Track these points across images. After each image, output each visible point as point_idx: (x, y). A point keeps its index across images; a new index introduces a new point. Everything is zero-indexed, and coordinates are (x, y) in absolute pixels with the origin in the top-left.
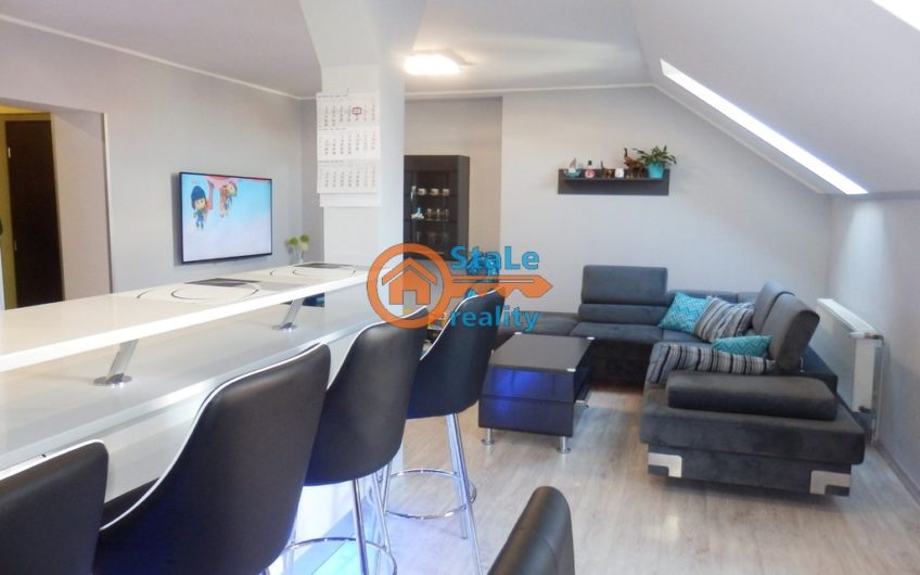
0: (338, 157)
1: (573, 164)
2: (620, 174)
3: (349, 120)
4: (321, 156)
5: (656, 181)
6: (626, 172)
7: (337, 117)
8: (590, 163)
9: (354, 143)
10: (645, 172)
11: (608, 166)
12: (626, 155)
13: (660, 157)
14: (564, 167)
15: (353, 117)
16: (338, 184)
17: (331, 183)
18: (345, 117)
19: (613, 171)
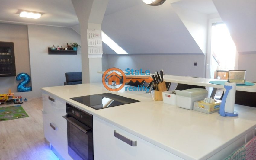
0: (93, 46)
1: (53, 46)
2: (66, 49)
3: (95, 37)
4: (89, 45)
5: (75, 51)
6: (68, 49)
7: (92, 36)
8: (58, 46)
9: (96, 42)
10: (72, 49)
11: (63, 47)
12: (67, 45)
13: (75, 46)
14: (50, 47)
15: (96, 36)
16: (93, 52)
17: (92, 52)
18: (94, 36)
19: (65, 48)
